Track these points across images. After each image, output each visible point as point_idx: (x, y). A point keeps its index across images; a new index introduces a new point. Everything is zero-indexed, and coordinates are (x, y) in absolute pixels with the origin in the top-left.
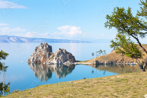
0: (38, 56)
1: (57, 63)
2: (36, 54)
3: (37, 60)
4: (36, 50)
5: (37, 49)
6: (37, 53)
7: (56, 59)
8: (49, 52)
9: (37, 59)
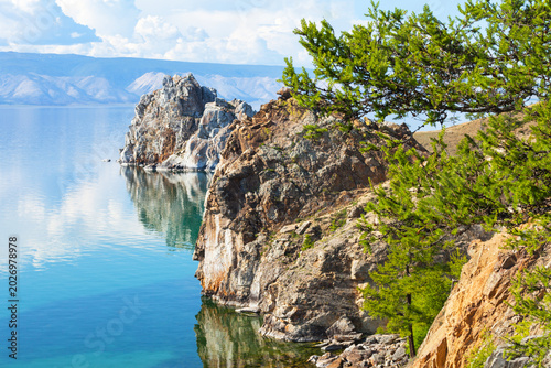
0: (148, 136)
1: (195, 166)
2: (139, 128)
3: (144, 154)
4: (142, 108)
5: (145, 106)
6: (146, 123)
7: (193, 146)
8: (188, 119)
9: (144, 148)
